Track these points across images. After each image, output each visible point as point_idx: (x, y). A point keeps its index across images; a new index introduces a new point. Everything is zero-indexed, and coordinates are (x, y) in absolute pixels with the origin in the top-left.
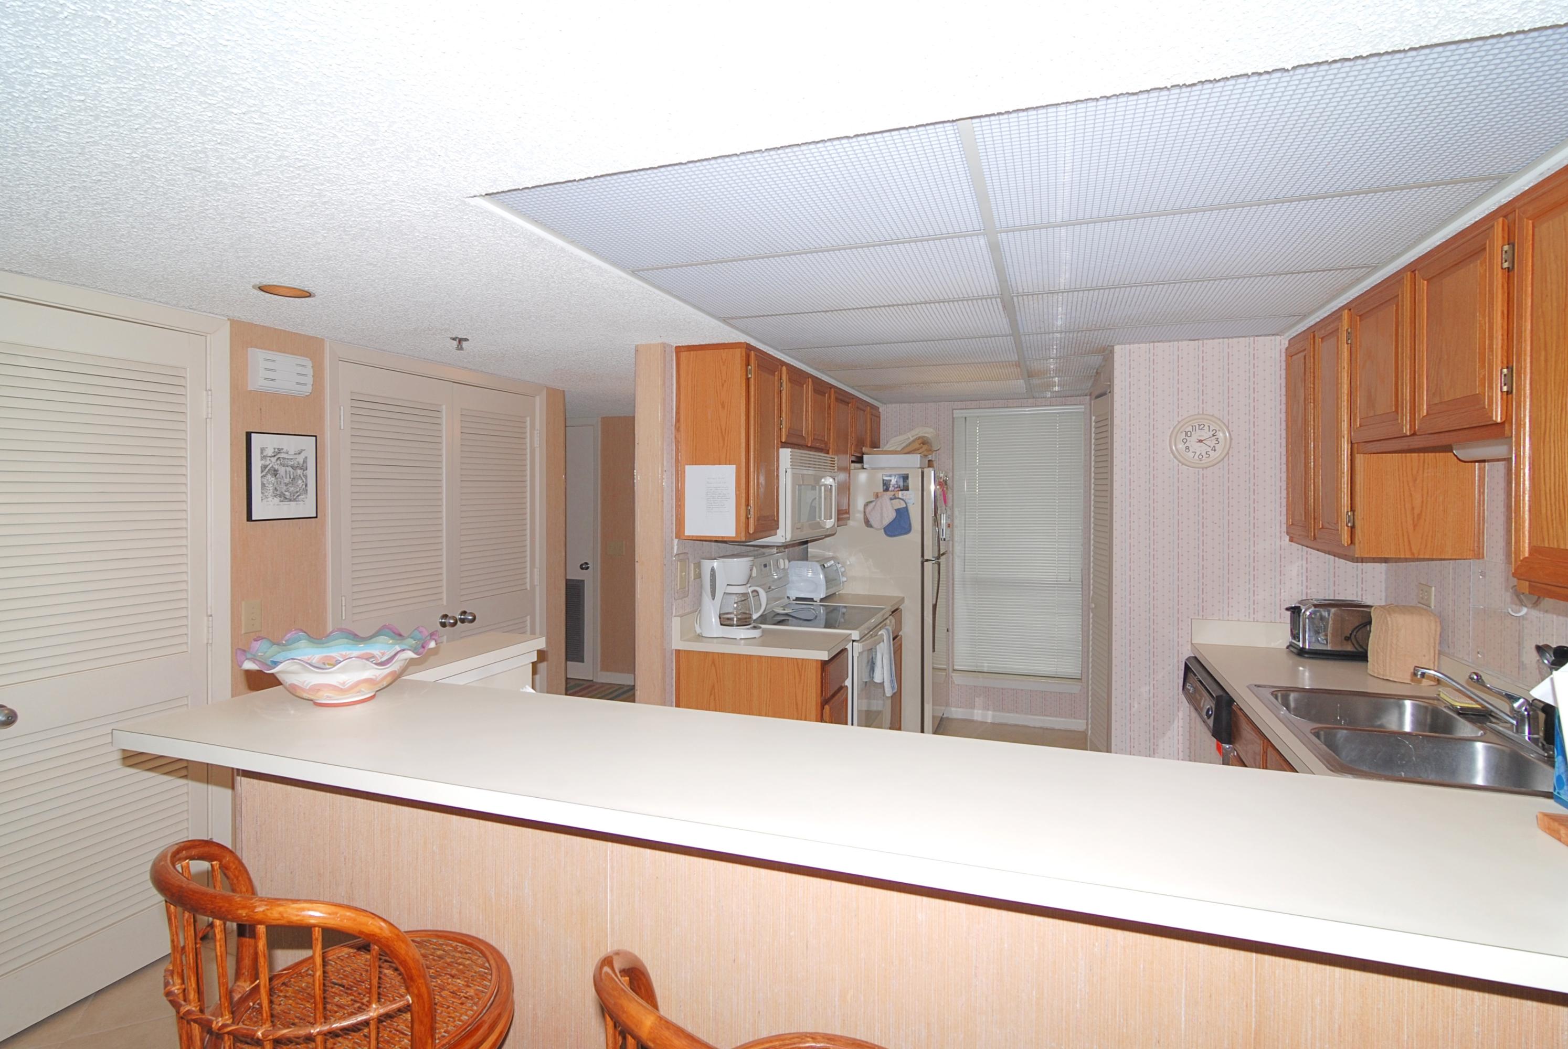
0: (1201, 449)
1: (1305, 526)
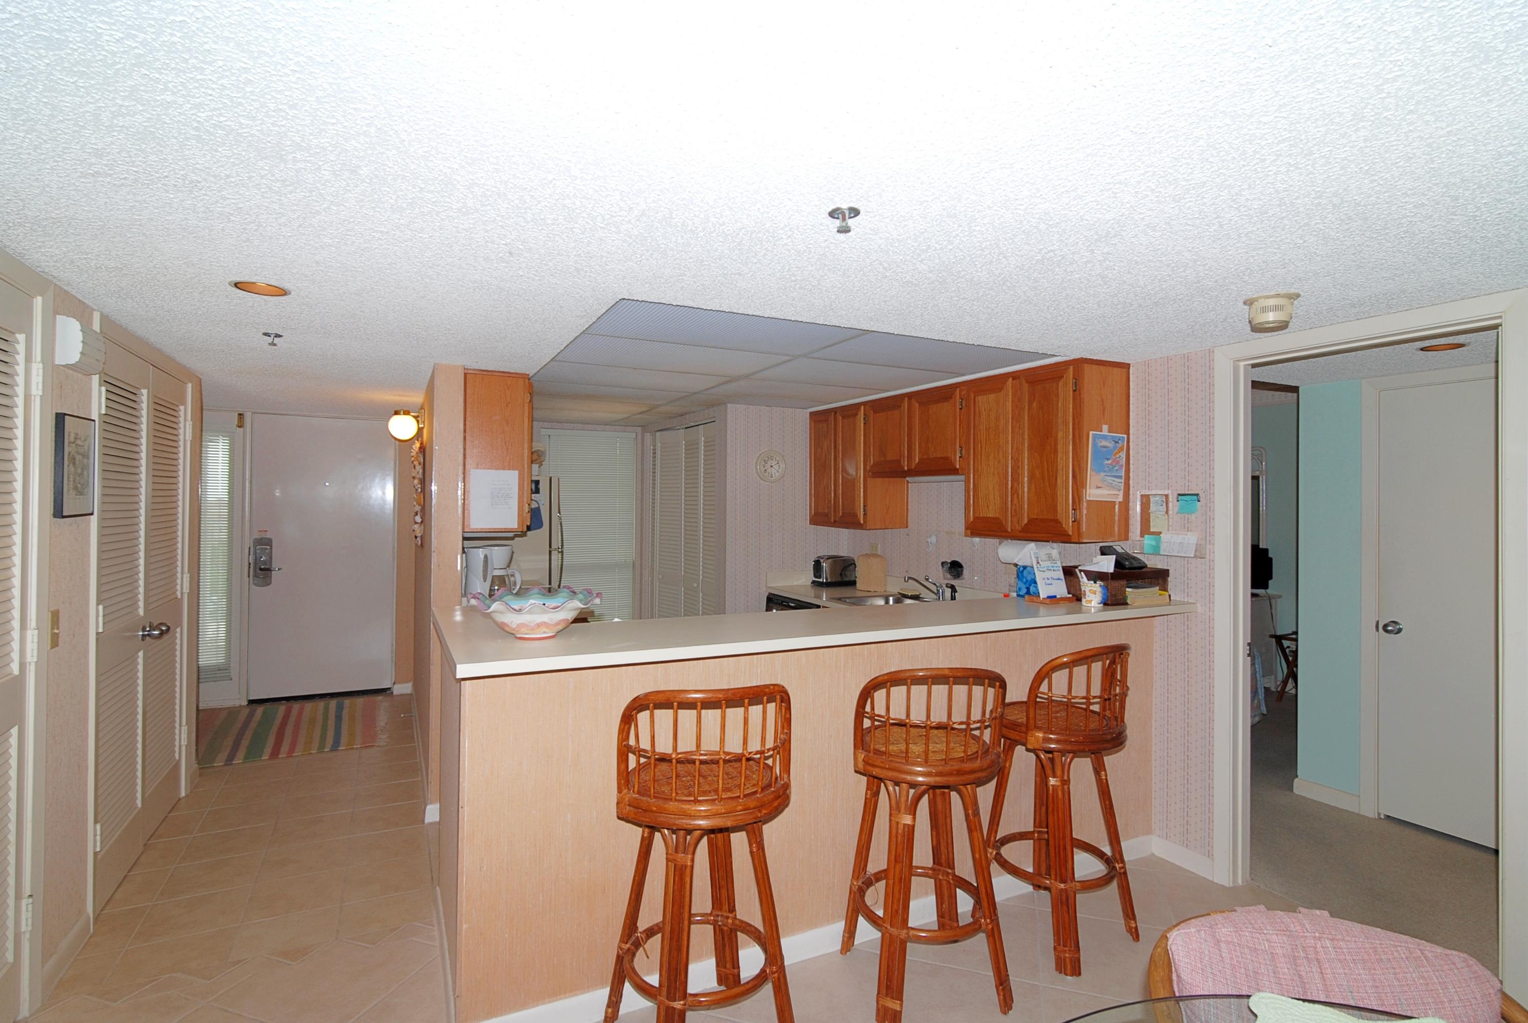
0: (772, 471)
1: (827, 515)
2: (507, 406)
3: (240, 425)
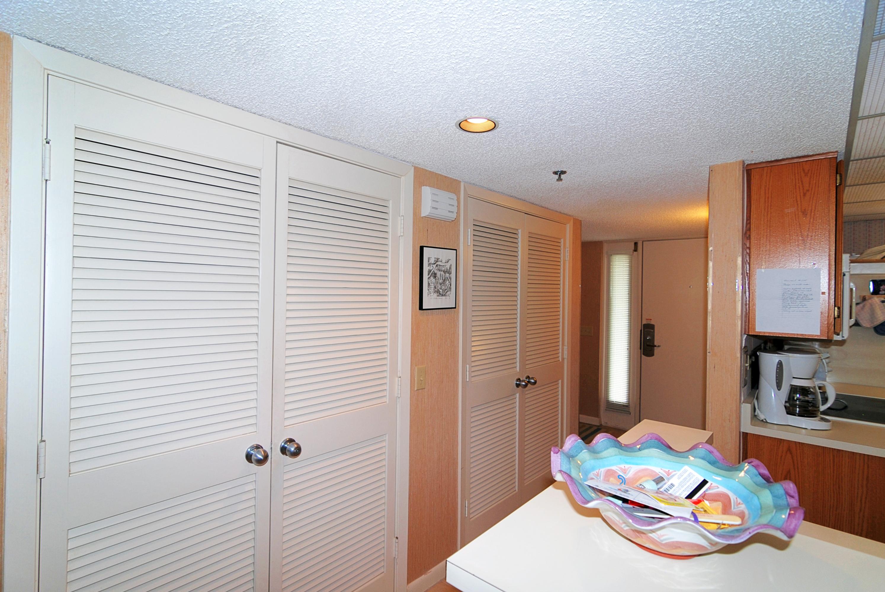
2: (805, 194)
3: (636, 250)
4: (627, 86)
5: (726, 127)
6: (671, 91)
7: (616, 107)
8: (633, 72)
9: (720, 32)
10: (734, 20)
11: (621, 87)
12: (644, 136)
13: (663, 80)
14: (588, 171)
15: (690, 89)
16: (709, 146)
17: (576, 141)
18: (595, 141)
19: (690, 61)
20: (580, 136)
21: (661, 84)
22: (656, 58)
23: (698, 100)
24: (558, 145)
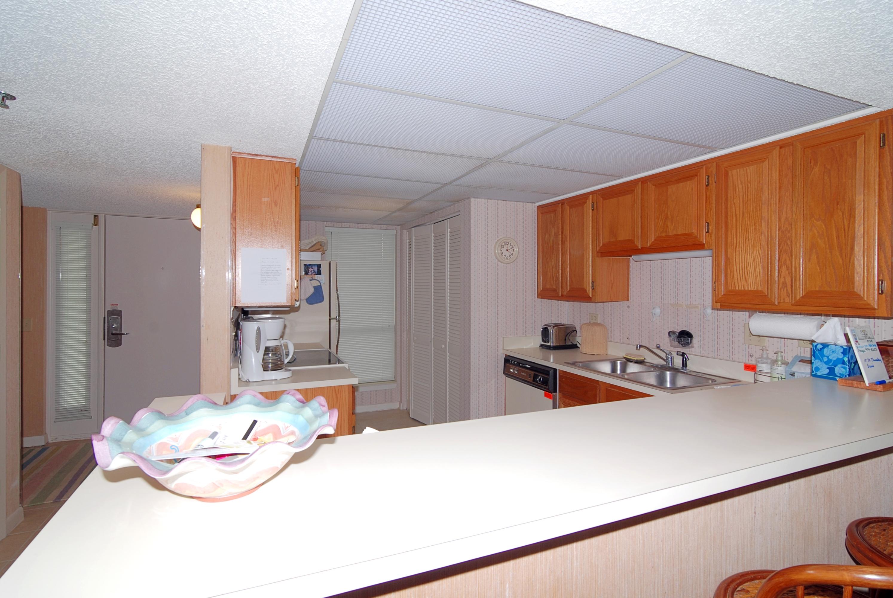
0: (507, 254)
1: (555, 290)
2: (276, 188)
3: (96, 223)
4: (139, 21)
5: (225, 110)
6: (187, 51)
7: (118, 40)
8: (152, 10)
9: (246, 16)
10: (259, 12)
11: (132, 19)
12: (142, 88)
13: (181, 35)
14: (53, 107)
15: (205, 57)
16: (206, 123)
17: (47, 61)
18: (76, 71)
19: (213, 29)
20: (55, 57)
21: (179, 38)
22: (181, 8)
23: (209, 72)
24: (12, 55)
